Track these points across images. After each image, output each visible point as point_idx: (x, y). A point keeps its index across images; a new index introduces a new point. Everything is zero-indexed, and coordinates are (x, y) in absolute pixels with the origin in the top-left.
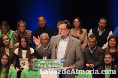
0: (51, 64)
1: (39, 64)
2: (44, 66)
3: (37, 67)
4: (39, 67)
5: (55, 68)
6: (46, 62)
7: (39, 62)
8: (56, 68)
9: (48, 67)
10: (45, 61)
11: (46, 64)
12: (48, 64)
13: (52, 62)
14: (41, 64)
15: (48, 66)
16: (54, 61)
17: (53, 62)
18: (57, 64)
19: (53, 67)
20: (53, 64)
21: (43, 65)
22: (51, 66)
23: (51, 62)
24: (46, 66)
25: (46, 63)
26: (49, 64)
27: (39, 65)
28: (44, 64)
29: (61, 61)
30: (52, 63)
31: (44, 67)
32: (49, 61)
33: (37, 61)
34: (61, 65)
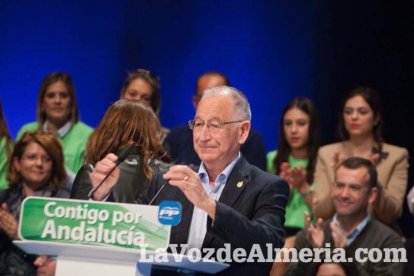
0: (108, 224)
1: (51, 223)
2: (76, 234)
3: (38, 238)
4: (49, 237)
5: (126, 246)
6: (87, 214)
7: (52, 208)
8: (132, 246)
9: (93, 239)
10: (79, 209)
11: (83, 223)
12: (96, 225)
13: (115, 213)
14: (59, 221)
15: (93, 234)
16: (125, 211)
17: (118, 216)
18: (139, 227)
19: (117, 244)
20: (121, 226)
21: (67, 228)
22: (110, 237)
23: (111, 216)
24: (86, 233)
25: (86, 220)
26: (101, 225)
27: (49, 228)
28: (73, 223)
29: (162, 212)
30: (115, 221)
31: (74, 238)
32: (100, 208)
33: (43, 207)
34: (160, 233)
